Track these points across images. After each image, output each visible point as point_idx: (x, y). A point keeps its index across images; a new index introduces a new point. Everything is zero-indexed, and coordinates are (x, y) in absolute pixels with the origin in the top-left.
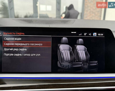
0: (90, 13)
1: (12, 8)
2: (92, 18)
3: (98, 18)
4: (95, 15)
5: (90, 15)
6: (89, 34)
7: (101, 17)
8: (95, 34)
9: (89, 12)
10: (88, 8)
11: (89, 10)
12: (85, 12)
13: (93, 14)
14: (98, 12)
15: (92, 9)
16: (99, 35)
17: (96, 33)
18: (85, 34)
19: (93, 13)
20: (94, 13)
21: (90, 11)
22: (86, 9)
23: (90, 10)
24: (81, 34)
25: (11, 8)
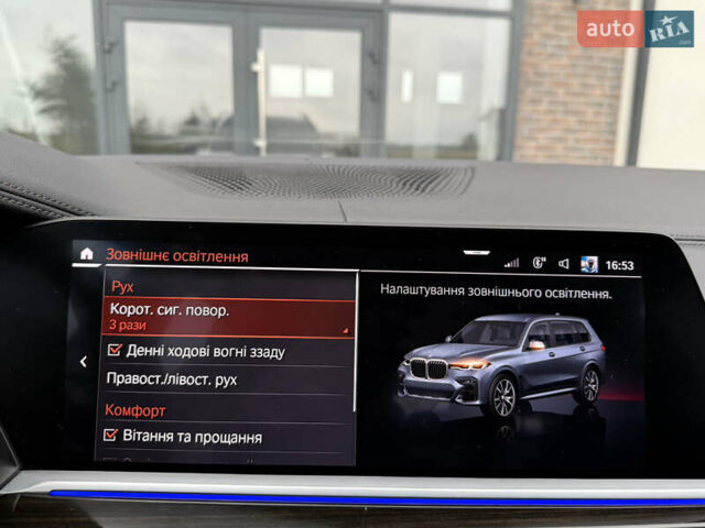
0: (550, 112)
2: (560, 140)
4: (580, 122)
5: (555, 121)
7: (614, 133)
9: (543, 107)
10: (540, 84)
11: (546, 99)
12: (525, 109)
13: (572, 121)
14: (601, 105)
15: (561, 91)
19: (567, 112)
20: (576, 113)
21: (552, 103)
22: (529, 92)
23: (550, 93)
24: (516, 263)
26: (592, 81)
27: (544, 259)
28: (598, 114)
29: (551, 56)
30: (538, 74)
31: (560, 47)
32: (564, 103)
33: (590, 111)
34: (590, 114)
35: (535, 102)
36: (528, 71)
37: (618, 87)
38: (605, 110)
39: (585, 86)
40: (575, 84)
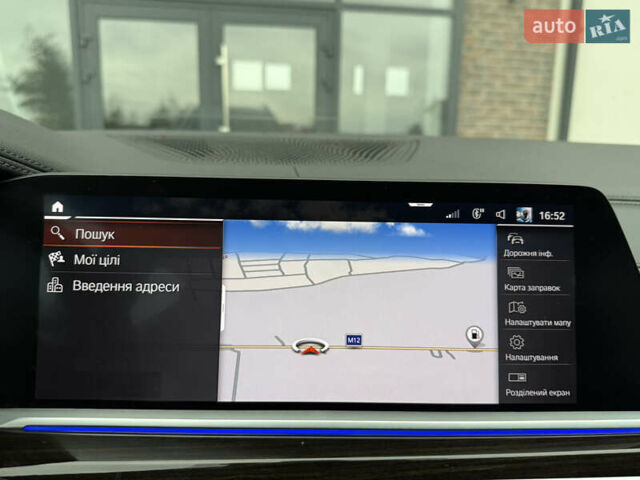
0: (488, 102)
1: (90, 77)
2: (498, 128)
3: (529, 128)
5: (493, 110)
6: (498, 214)
7: (545, 121)
8: (526, 214)
9: (482, 97)
10: (479, 76)
11: (485, 90)
12: (465, 100)
13: (508, 111)
14: (533, 95)
15: (498, 84)
16: (547, 216)
17: (529, 209)
18: (477, 213)
19: (504, 103)
20: (513, 103)
21: (489, 93)
22: (469, 84)
24: (456, 214)
25: (85, 78)
26: (525, 73)
27: (483, 210)
28: (530, 104)
29: (489, 51)
30: (476, 67)
31: (498, 43)
32: (501, 94)
33: (525, 101)
34: (524, 103)
35: (474, 93)
36: (468, 66)
37: (549, 79)
38: (538, 100)
39: (520, 78)
40: (511, 76)
